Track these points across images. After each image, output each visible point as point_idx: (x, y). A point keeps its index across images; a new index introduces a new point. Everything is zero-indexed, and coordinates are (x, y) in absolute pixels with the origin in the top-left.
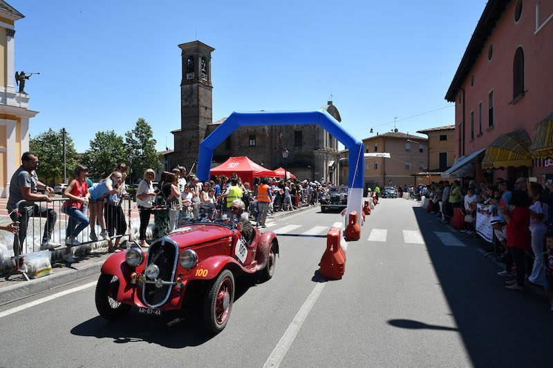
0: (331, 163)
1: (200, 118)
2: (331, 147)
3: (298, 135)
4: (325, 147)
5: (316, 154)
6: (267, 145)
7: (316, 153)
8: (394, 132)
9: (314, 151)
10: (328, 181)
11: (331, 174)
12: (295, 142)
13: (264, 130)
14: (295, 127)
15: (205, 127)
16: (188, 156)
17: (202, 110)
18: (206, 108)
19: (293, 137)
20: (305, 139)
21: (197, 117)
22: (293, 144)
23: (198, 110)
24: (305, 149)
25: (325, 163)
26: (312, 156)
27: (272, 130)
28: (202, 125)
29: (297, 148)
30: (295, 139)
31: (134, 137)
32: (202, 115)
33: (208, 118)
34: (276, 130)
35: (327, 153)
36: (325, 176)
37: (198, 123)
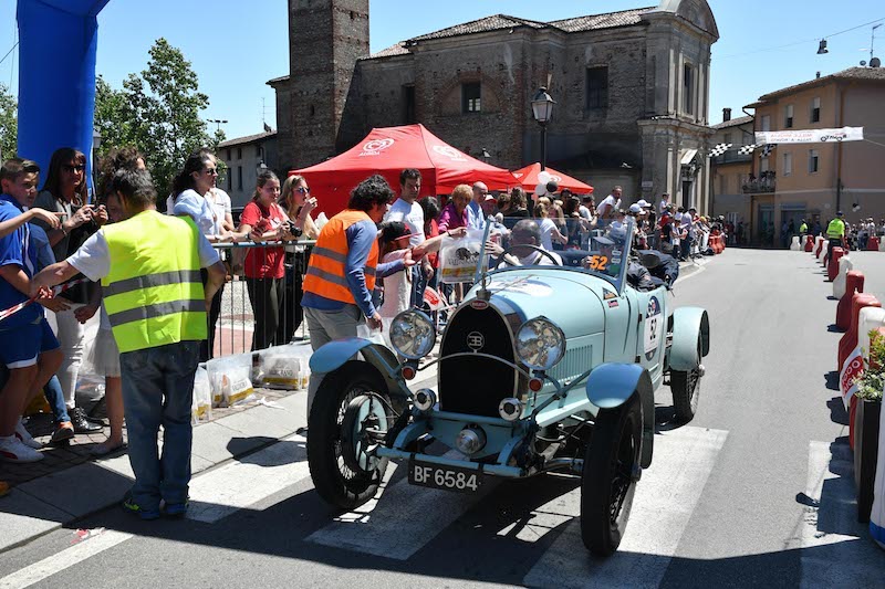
0: (687, 156)
1: (337, 42)
2: (689, 111)
3: (597, 78)
4: (671, 110)
5: (645, 131)
6: (512, 110)
7: (647, 127)
8: (868, 66)
9: (641, 123)
10: (679, 203)
11: (686, 187)
12: (589, 99)
13: (502, 66)
14: (589, 56)
15: (351, 66)
16: (308, 141)
17: (342, 20)
18: (352, 15)
19: (583, 86)
20: (616, 90)
21: (329, 38)
22: (583, 102)
23: (332, 21)
24: (617, 117)
25: (670, 155)
26: (634, 137)
27: (523, 66)
28: (343, 59)
29: (593, 116)
30: (590, 89)
31: (147, 91)
32: (342, 32)
33: (359, 42)
34: (534, 66)
35: (677, 129)
36: (669, 191)
37: (330, 54)
